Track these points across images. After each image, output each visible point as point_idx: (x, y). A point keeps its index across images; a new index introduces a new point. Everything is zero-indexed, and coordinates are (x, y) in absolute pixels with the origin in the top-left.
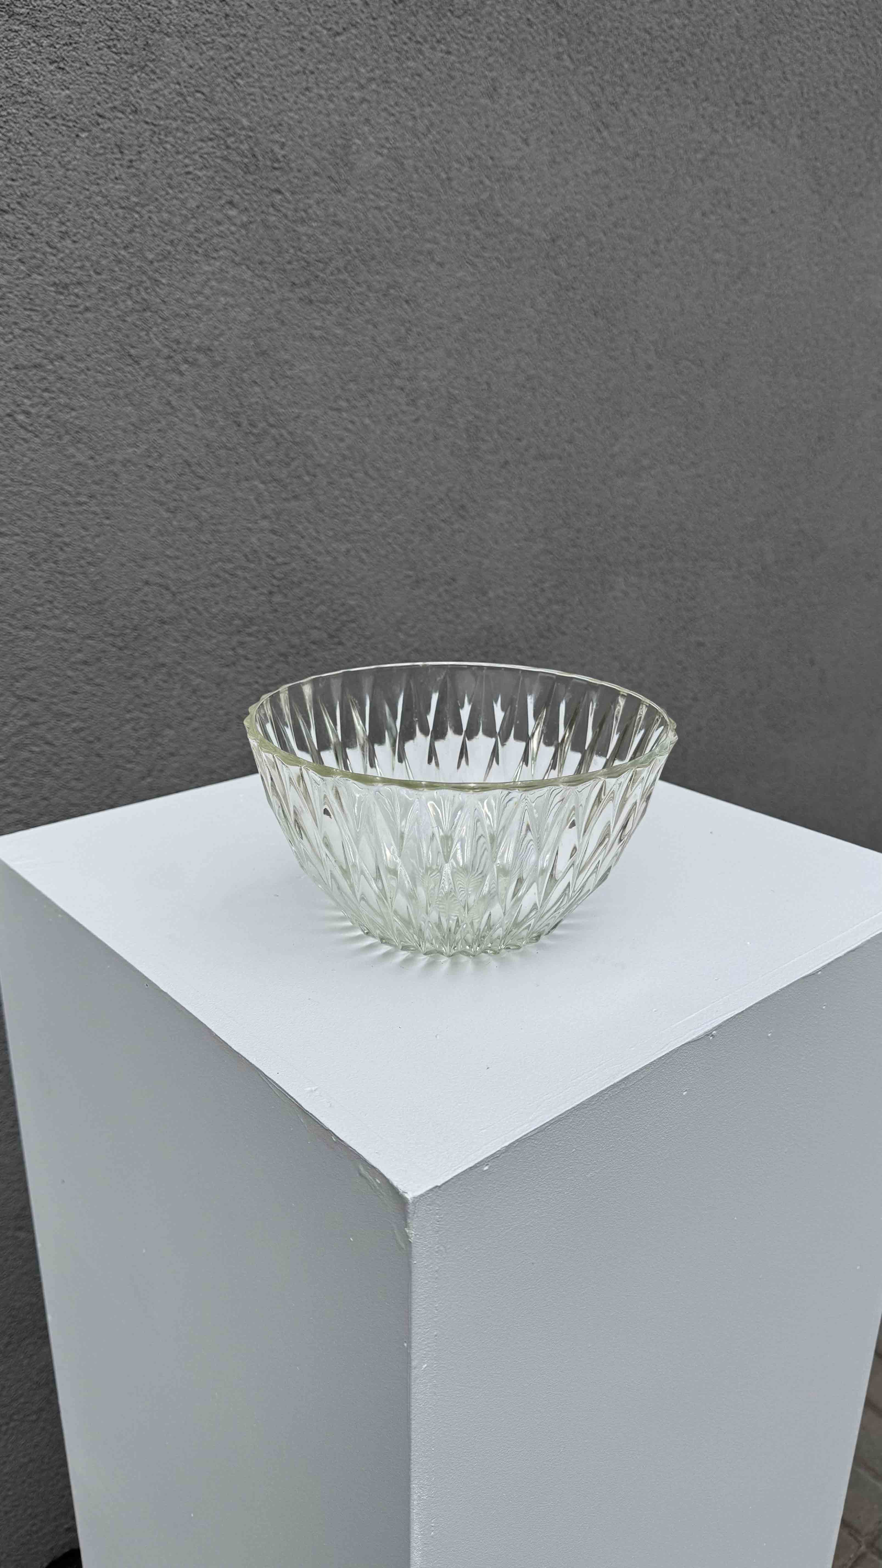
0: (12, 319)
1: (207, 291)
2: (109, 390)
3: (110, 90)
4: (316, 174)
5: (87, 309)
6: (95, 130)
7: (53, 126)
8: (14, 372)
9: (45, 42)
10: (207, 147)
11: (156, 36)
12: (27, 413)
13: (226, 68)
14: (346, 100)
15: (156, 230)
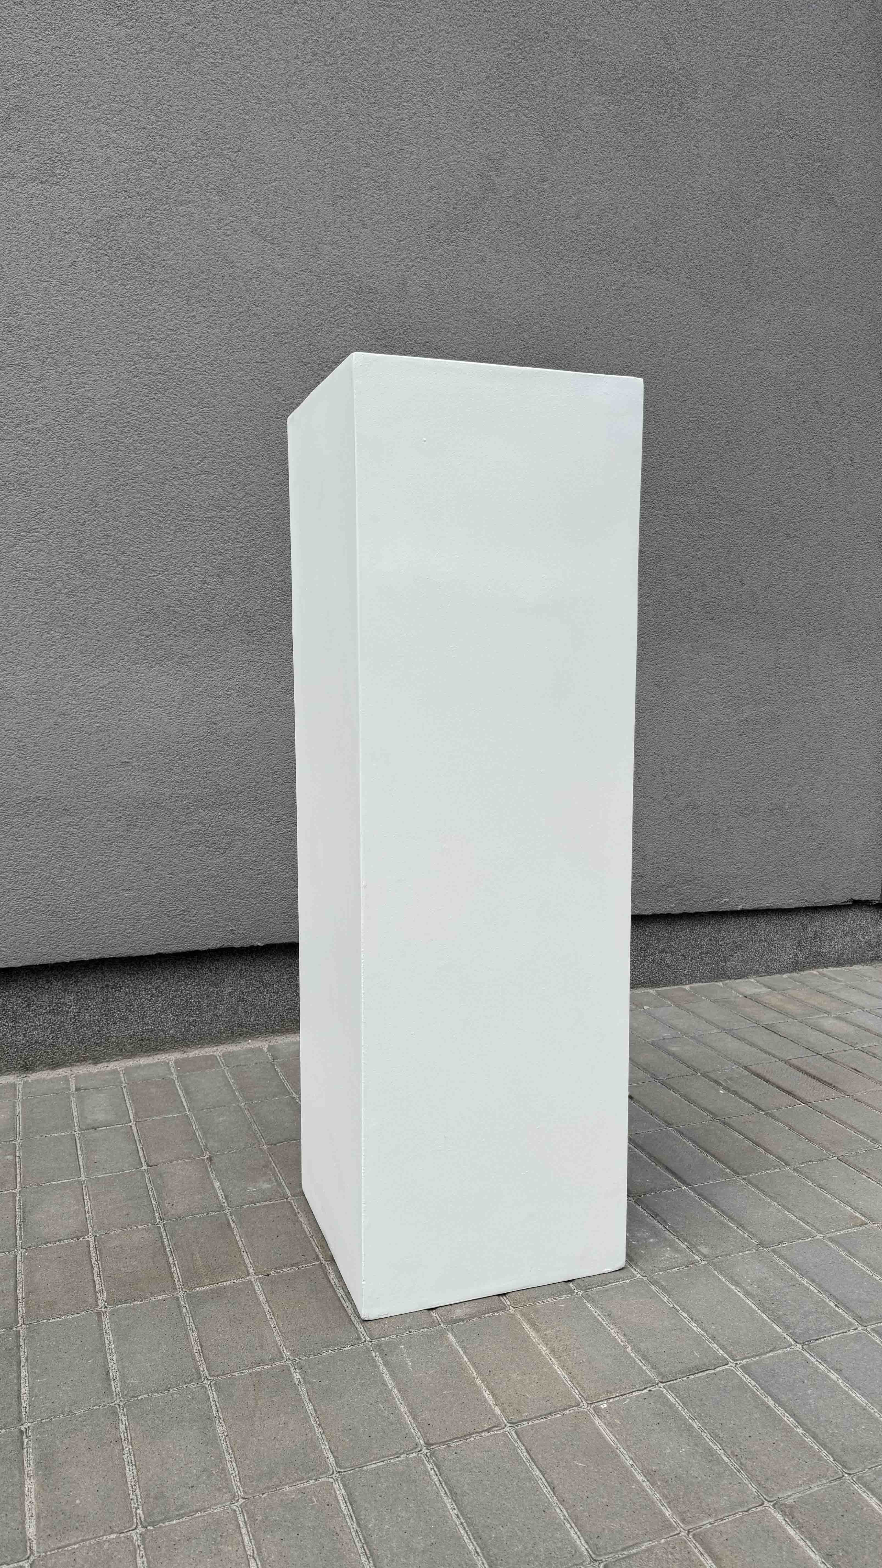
0: (256, 344)
1: (338, 339)
2: (292, 374)
3: (301, 264)
4: (389, 295)
5: (286, 343)
6: (294, 279)
7: (278, 277)
8: (255, 364)
9: (277, 249)
10: (340, 284)
11: (320, 245)
12: (260, 380)
13: (349, 255)
14: (405, 266)
15: (317, 315)
